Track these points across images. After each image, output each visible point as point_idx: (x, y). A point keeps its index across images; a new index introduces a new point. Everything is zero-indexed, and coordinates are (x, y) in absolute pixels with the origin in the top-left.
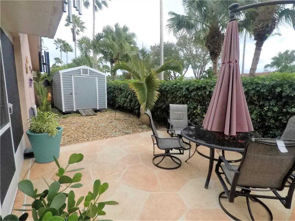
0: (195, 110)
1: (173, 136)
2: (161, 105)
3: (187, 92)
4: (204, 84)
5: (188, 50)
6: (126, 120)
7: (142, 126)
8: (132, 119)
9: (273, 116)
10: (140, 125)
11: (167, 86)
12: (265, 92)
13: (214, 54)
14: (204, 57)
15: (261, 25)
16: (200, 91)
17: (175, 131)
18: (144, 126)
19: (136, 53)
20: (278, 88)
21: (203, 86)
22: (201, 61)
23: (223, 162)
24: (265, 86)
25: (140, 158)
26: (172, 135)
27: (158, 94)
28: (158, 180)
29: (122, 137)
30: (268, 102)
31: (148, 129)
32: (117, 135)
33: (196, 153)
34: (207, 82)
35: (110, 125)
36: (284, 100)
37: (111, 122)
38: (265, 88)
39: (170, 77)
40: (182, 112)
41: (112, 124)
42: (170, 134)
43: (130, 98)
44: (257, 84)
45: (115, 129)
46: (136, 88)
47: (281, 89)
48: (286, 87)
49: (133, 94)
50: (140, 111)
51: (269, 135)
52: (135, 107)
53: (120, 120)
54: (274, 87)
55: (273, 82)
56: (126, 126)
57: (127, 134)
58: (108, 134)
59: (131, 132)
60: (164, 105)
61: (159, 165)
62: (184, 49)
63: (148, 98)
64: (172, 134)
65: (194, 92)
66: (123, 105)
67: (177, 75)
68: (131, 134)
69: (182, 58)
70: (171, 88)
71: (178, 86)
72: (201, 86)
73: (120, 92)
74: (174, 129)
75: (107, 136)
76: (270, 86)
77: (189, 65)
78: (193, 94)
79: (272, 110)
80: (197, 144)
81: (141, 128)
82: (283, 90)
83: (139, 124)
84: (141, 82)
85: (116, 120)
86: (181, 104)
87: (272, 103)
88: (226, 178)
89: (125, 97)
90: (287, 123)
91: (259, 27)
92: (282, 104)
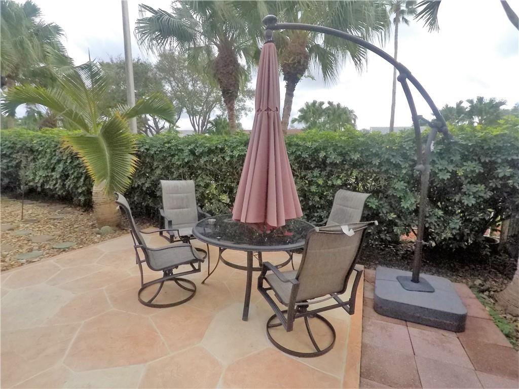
0: (208, 190)
1: (175, 240)
2: (140, 183)
3: (191, 158)
4: (221, 143)
5: (178, 81)
6: (54, 219)
7: (100, 229)
8: (70, 215)
9: (317, 191)
10: (95, 227)
11: (152, 146)
12: (307, 158)
13: (228, 93)
14: (207, 97)
15: (291, 59)
16: (214, 156)
17: (178, 230)
18: (106, 228)
19: (72, 70)
20: (322, 152)
21: (220, 147)
22: (203, 104)
23: (269, 270)
24: (306, 150)
25: (108, 299)
26: (171, 240)
27: (135, 161)
28: (158, 333)
29: (52, 261)
30: (311, 172)
31: (115, 233)
32: (36, 258)
33: (221, 264)
34: (225, 140)
35: (8, 236)
36: (328, 169)
37: (12, 230)
38: (307, 152)
39: (147, 128)
40: (185, 194)
41: (16, 232)
42: (166, 237)
43: (63, 171)
44: (297, 145)
45: (26, 244)
46: (83, 148)
47: (325, 154)
48: (330, 150)
49: (69, 162)
50: (93, 197)
51: (314, 219)
52: (77, 188)
53: (39, 222)
54: (317, 151)
55: (315, 143)
56: (59, 233)
57: (64, 251)
58: (7, 259)
59: (74, 245)
60: (146, 182)
61: (154, 302)
62: (172, 79)
63: (112, 170)
64: (172, 236)
65: (205, 157)
66: (42, 185)
67: (160, 126)
68: (73, 249)
69: (169, 94)
70: (159, 150)
71: (174, 146)
72: (216, 148)
73: (32, 157)
74: (174, 227)
75: (6, 264)
76: (313, 150)
77: (182, 108)
78: (202, 161)
79: (317, 183)
80: (220, 249)
81: (99, 234)
82: (327, 156)
83: (92, 225)
84: (88, 135)
85: (26, 222)
86: (181, 180)
87: (316, 172)
88: (277, 295)
89: (47, 169)
90: (333, 199)
91: (290, 61)
92: (327, 174)
